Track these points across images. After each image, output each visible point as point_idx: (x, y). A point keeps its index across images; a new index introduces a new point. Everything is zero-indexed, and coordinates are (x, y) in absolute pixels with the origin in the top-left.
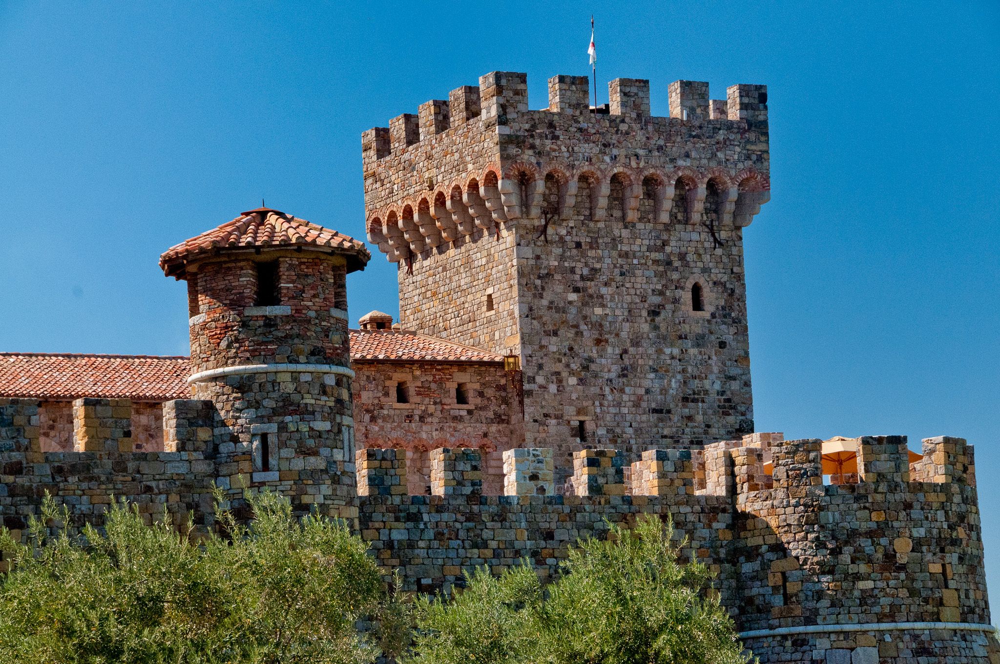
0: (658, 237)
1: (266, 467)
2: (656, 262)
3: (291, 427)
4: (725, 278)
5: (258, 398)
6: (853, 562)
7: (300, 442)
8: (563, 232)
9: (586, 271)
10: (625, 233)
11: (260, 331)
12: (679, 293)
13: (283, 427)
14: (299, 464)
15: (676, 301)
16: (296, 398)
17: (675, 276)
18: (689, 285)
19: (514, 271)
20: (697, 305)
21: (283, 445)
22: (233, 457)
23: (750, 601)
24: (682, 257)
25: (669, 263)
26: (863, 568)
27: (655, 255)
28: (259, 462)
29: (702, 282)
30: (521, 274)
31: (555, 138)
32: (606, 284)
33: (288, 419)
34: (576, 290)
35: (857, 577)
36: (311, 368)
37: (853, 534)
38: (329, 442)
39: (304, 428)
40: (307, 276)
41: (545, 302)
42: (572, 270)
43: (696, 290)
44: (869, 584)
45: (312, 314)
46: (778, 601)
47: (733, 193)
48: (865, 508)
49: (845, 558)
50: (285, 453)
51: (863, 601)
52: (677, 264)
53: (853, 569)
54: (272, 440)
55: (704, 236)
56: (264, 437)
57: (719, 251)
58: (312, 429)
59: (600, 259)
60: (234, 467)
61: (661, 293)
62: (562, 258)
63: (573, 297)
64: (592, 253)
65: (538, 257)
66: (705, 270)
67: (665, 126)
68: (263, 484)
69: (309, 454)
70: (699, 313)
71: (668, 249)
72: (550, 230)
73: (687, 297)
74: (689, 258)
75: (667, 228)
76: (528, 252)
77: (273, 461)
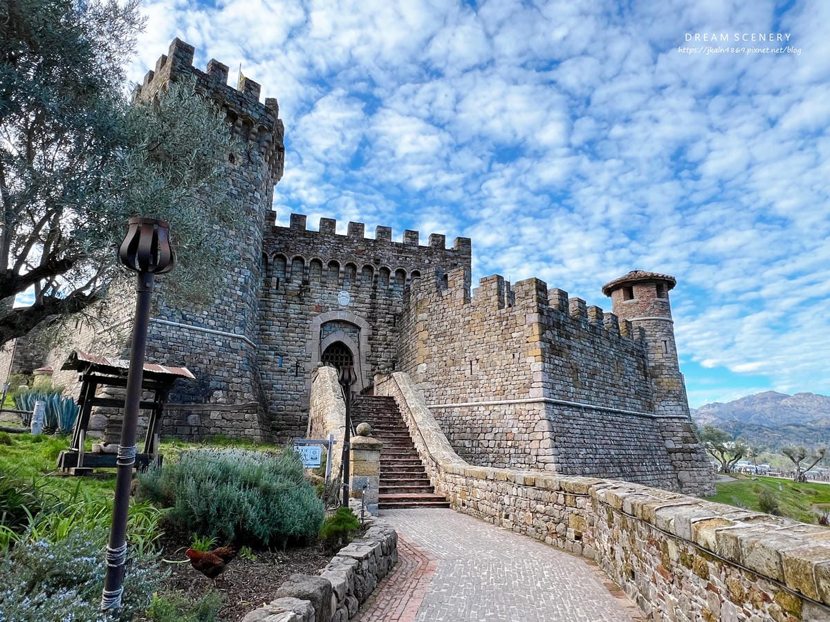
1: (667, 352)
11: (660, 306)
13: (670, 340)
33: (671, 337)
50: (671, 348)
56: (665, 342)
68: (667, 357)
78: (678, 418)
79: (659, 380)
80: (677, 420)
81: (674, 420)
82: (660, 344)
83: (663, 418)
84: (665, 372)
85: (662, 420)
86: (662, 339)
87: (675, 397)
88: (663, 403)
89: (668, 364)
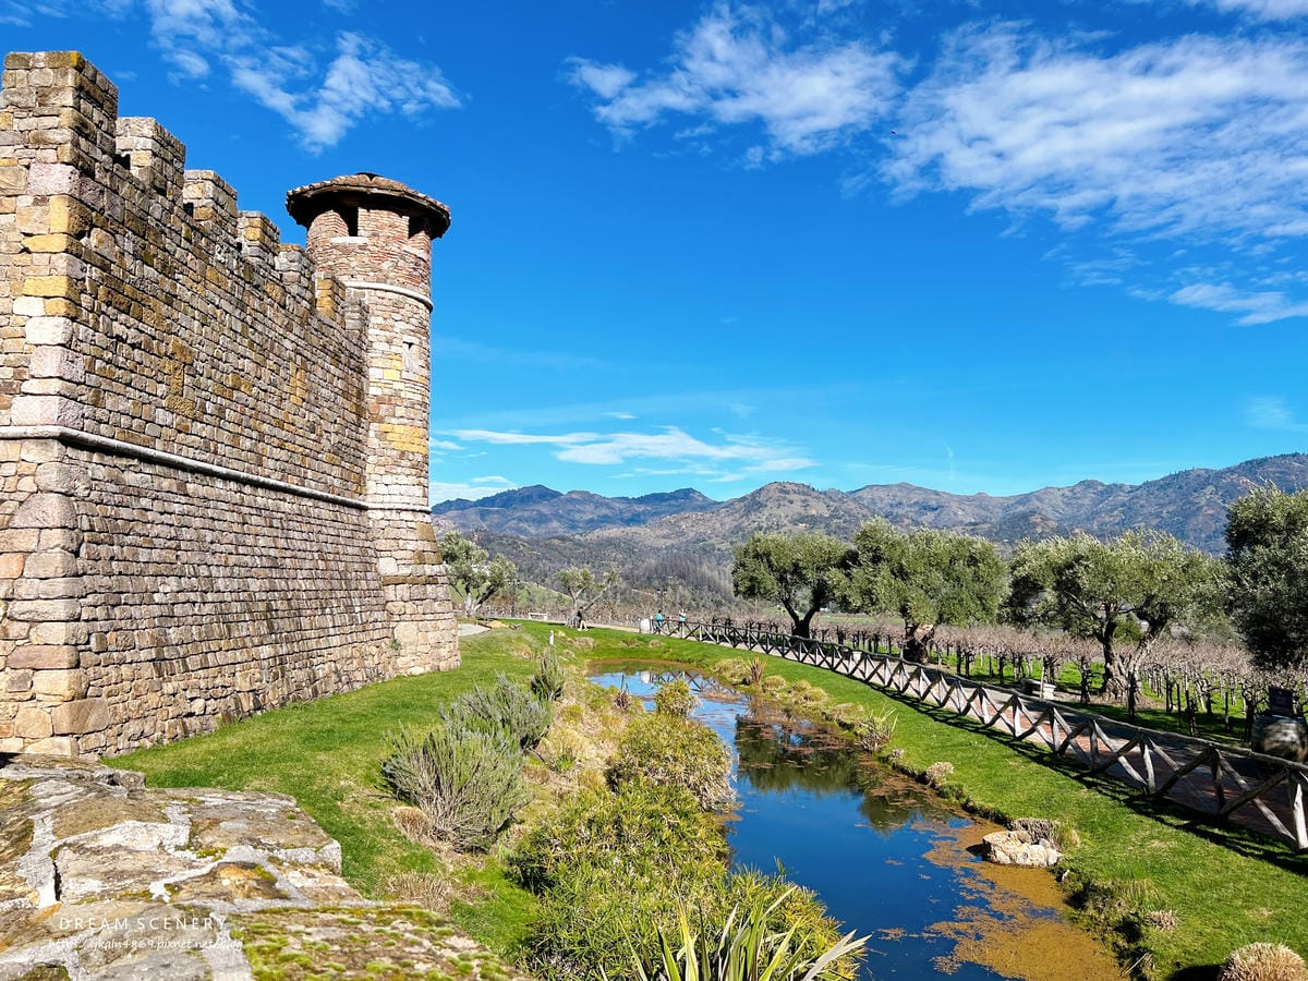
3: (423, 344)
5: (408, 315)
11: (411, 265)
22: (387, 355)
28: (407, 364)
54: (415, 350)
56: (409, 346)
60: (388, 363)
77: (416, 366)
78: (411, 511)
79: (385, 427)
80: (408, 516)
81: (404, 516)
83: (382, 509)
84: (400, 411)
85: (380, 515)
86: (406, 338)
87: (411, 466)
89: (410, 395)
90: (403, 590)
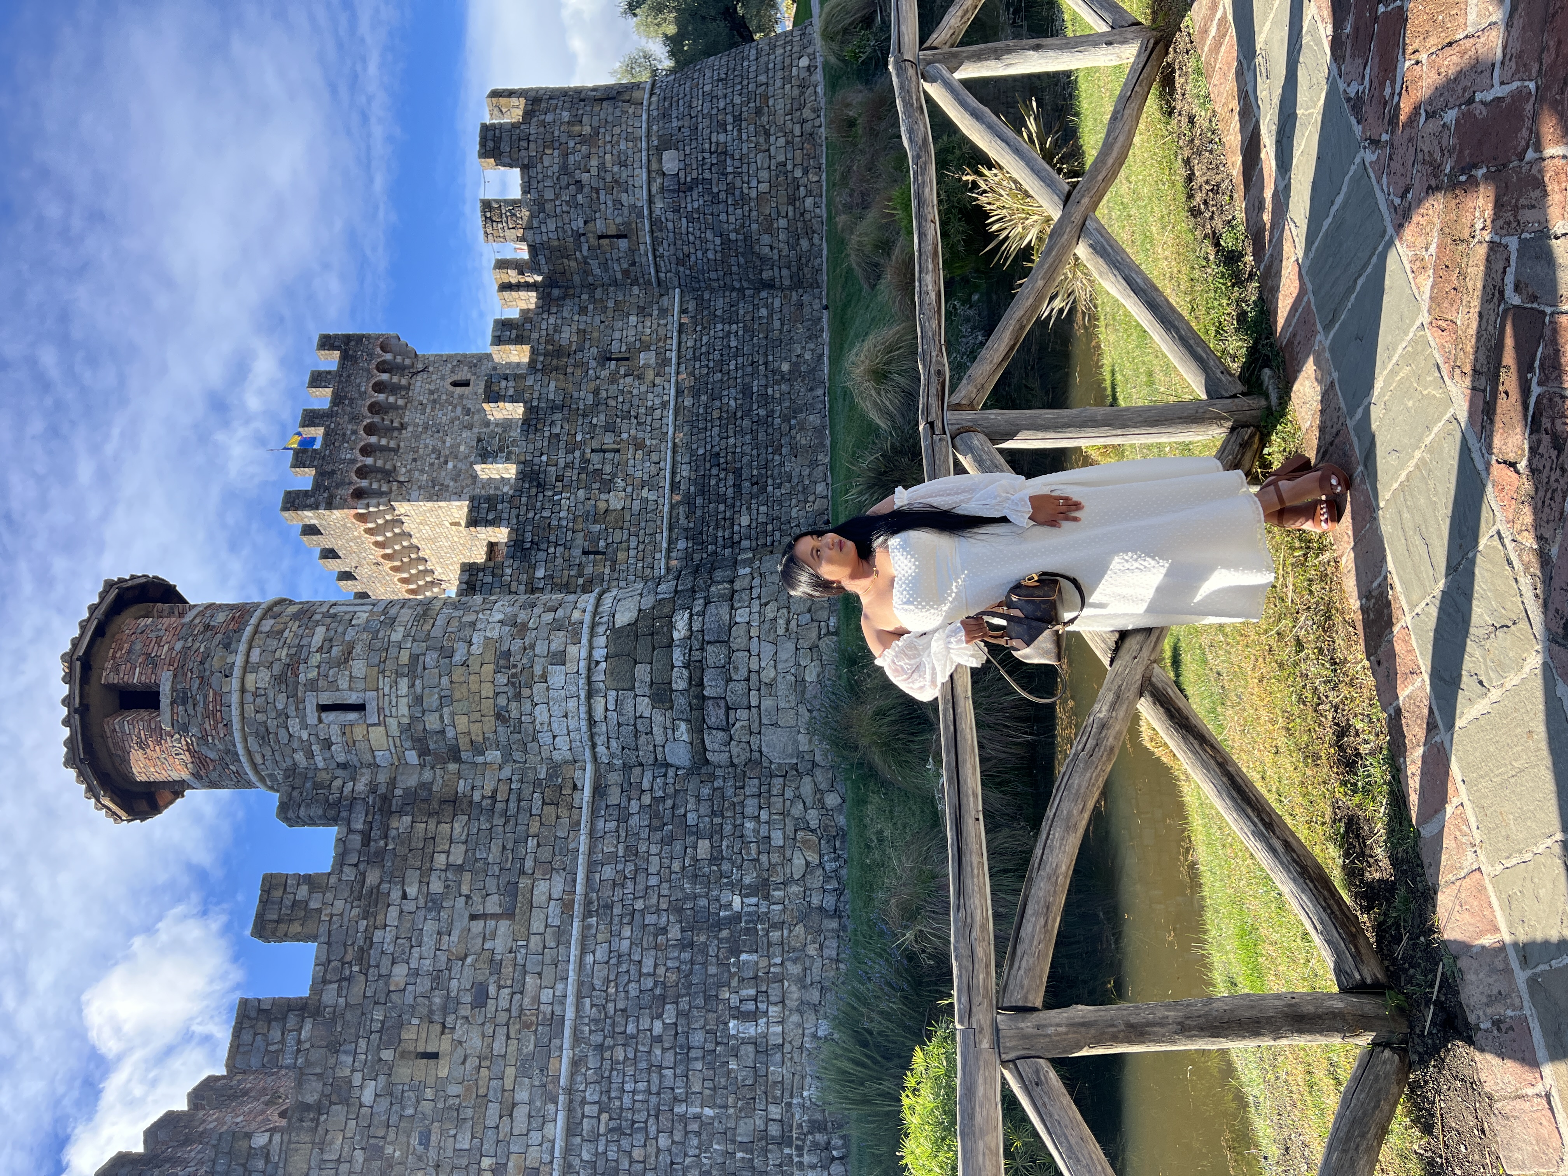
0: (416, 409)
1: (360, 708)
2: (433, 410)
3: (313, 674)
4: (450, 366)
5: (274, 715)
6: (589, 172)
7: (331, 664)
8: (404, 470)
9: (433, 456)
10: (410, 429)
11: (191, 711)
12: (456, 396)
13: (312, 685)
14: (359, 667)
15: (461, 397)
16: (277, 669)
17: (444, 397)
18: (452, 388)
19: (429, 504)
20: (466, 384)
21: (333, 686)
22: (350, 746)
23: (626, 273)
24: (431, 392)
25: (435, 401)
26: (594, 162)
27: (428, 410)
28: (352, 716)
29: (450, 381)
30: (430, 499)
31: (333, 472)
32: (444, 443)
33: (302, 678)
34: (446, 462)
35: (602, 167)
36: (242, 647)
37: (564, 169)
38: (340, 630)
39: (316, 659)
40: (130, 651)
41: (452, 484)
42: (432, 464)
43: (455, 384)
44: (608, 157)
45: (179, 646)
46: (623, 244)
47: (388, 357)
48: (541, 158)
49: (585, 177)
50: (344, 684)
51: (623, 164)
52: (436, 396)
53: (594, 171)
54: (326, 698)
55: (419, 378)
56: (324, 708)
57: (431, 369)
58: (320, 650)
59: (426, 446)
60: (362, 746)
61: (455, 407)
62: (422, 471)
63: (450, 465)
64: (421, 451)
65: (420, 488)
66: (443, 378)
67: (337, 399)
68: (380, 710)
69: (350, 653)
70: (472, 383)
71: (425, 401)
72: (402, 479)
73: (459, 390)
74: (432, 387)
75: (409, 401)
76: (415, 494)
77: (353, 698)
78: (590, 695)
79: (463, 743)
80: (599, 705)
81: (599, 713)
82: (335, 730)
83: (594, 746)
84: (432, 722)
85: (601, 750)
86: (312, 719)
87: (518, 697)
88: (545, 738)
89: (404, 710)
90: (713, 740)
